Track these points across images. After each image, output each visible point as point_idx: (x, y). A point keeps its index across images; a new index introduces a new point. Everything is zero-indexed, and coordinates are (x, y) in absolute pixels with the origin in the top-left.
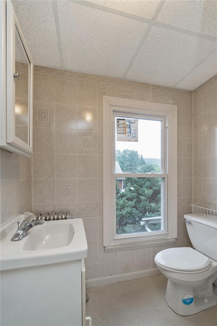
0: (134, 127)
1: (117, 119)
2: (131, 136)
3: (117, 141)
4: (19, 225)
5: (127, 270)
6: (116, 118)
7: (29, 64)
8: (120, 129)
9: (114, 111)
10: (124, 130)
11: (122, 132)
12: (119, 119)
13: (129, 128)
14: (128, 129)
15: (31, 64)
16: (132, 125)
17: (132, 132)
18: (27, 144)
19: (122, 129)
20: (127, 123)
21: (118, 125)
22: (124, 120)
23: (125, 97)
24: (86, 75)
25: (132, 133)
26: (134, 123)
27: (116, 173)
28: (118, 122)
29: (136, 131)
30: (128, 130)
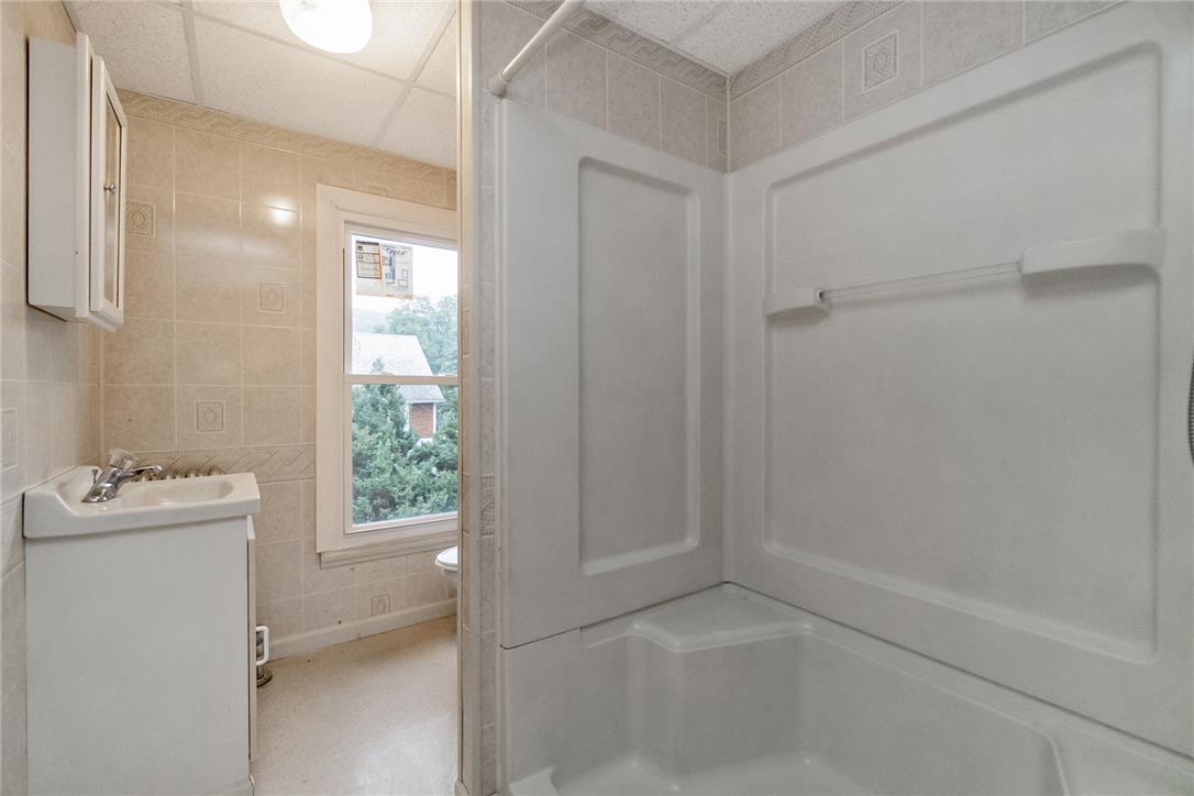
0: (400, 262)
1: (358, 242)
2: (396, 285)
3: (358, 293)
4: (97, 477)
5: (381, 607)
6: (354, 238)
7: (118, 128)
8: (366, 266)
9: (346, 222)
10: (375, 269)
11: (372, 273)
12: (364, 243)
13: (391, 265)
14: (388, 267)
15: (123, 129)
16: (398, 258)
17: (398, 274)
18: (112, 301)
19: (371, 267)
20: (384, 253)
21: (360, 258)
22: (377, 244)
23: (379, 192)
24: (270, 128)
25: (397, 277)
26: (403, 253)
27: (354, 373)
28: (360, 248)
29: (408, 272)
30: (386, 269)
